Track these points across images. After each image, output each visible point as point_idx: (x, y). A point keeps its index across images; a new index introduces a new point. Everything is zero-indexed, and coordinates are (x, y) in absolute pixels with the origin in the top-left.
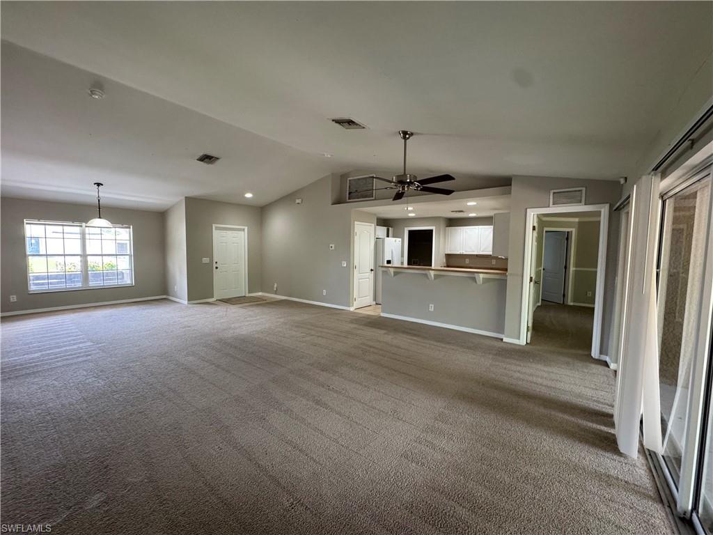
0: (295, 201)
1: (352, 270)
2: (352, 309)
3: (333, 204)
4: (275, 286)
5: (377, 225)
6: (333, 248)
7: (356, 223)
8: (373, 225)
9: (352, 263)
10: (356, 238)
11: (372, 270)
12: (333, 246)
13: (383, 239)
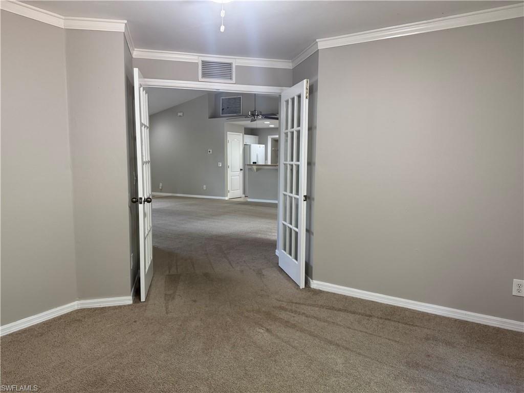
0: (177, 114)
1: (226, 169)
2: (227, 198)
3: (209, 118)
4: (161, 185)
5: (245, 134)
6: (211, 152)
7: (228, 133)
8: (241, 134)
9: (226, 165)
10: (229, 145)
11: (241, 170)
12: (211, 151)
13: (250, 146)
